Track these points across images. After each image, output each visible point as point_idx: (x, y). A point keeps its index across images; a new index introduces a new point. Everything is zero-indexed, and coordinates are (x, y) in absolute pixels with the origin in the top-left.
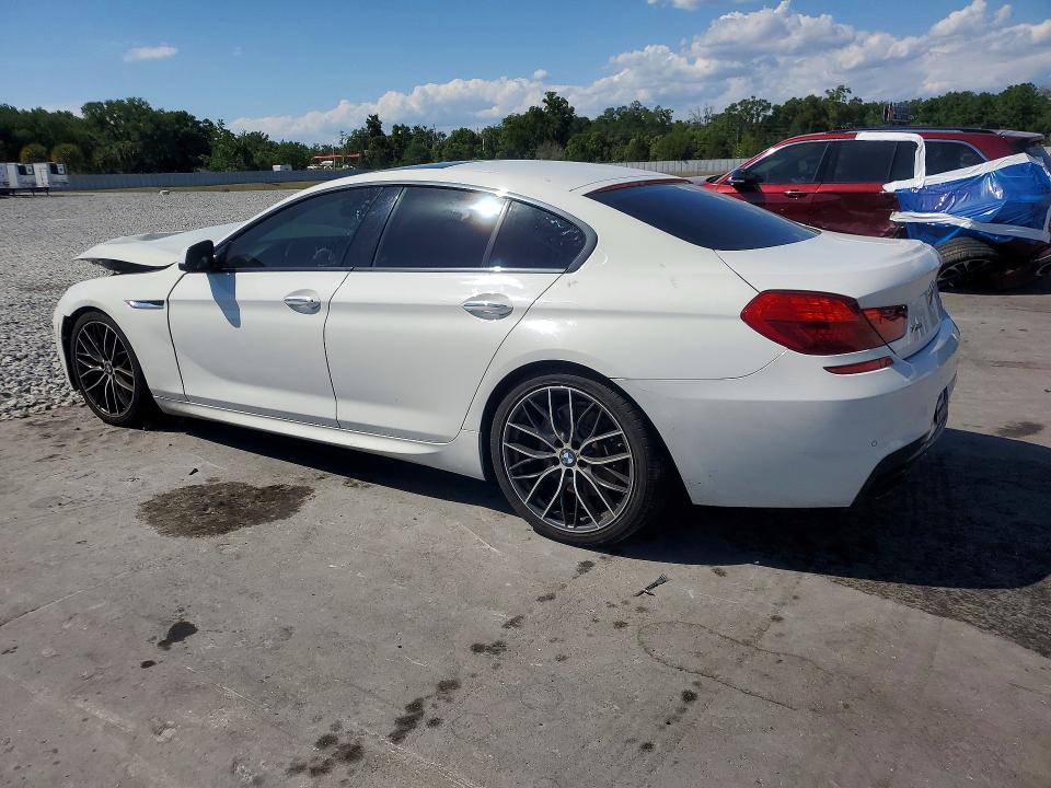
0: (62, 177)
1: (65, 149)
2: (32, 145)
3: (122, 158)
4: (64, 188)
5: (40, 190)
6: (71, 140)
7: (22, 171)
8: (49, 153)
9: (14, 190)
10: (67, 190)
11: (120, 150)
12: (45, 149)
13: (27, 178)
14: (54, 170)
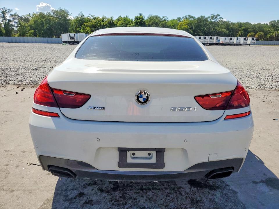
0: (254, 41)
1: (260, 34)
2: (251, 33)
3: (276, 36)
4: (254, 44)
5: (248, 44)
6: (263, 31)
7: (245, 39)
8: (255, 35)
9: (241, 44)
10: (254, 45)
11: (276, 34)
12: (254, 34)
13: (245, 41)
14: (253, 39)
